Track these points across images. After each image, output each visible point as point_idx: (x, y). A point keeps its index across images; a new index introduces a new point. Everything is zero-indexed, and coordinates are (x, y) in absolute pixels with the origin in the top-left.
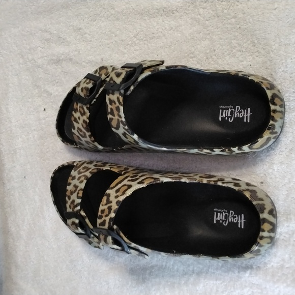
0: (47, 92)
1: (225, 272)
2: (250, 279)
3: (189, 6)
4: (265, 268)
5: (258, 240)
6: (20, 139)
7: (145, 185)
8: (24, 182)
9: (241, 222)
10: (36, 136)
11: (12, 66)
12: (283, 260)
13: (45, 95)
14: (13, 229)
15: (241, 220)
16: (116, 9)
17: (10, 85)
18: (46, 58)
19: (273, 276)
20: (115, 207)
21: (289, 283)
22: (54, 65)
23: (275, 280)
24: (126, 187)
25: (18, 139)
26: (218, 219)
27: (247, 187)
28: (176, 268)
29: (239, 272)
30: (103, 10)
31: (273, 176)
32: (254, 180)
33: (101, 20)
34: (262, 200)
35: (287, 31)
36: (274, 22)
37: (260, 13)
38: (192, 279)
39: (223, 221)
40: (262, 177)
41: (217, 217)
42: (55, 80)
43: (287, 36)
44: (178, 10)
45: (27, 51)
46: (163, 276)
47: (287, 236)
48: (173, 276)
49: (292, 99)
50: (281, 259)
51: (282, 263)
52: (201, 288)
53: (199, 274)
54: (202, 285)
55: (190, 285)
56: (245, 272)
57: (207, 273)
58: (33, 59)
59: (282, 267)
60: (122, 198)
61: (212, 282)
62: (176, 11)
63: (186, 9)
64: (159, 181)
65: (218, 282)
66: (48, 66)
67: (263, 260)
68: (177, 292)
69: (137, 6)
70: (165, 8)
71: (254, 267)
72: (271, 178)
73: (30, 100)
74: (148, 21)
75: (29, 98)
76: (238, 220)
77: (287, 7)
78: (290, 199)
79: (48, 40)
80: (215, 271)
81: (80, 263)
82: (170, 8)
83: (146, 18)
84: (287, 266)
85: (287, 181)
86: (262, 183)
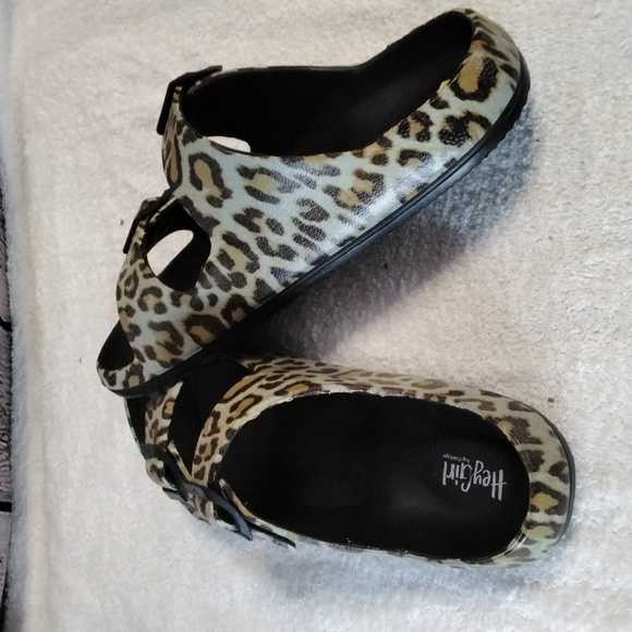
0: (128, 186)
1: (467, 588)
2: (517, 607)
3: (416, 9)
4: (550, 587)
5: (523, 529)
6: (73, 281)
7: (288, 399)
8: (78, 371)
9: (497, 487)
10: (104, 276)
11: (62, 129)
12: (588, 572)
13: (124, 192)
14: (55, 465)
15: (497, 482)
16: (268, 14)
17: (59, 169)
18: (127, 115)
19: (565, 605)
20: (223, 441)
21: (597, 623)
22: (143, 128)
23: (569, 615)
24: (252, 400)
25: (70, 282)
26: (452, 476)
27: (509, 413)
28: (366, 571)
29: (494, 591)
30: (243, 15)
31: (575, 388)
32: (536, 393)
33: (238, 36)
34: (538, 442)
35: (620, 68)
36: (594, 46)
37: (564, 25)
38: (398, 597)
39: (460, 481)
40: (551, 387)
41: (448, 473)
42: (144, 162)
43: (619, 78)
44: (393, 16)
45: (92, 99)
46: (340, 587)
47: (600, 521)
48: (360, 588)
49: (623, 218)
50: (583, 570)
51: (586, 578)
52: (415, 617)
53: (412, 587)
54: (417, 611)
55: (394, 610)
56: (508, 592)
57: (429, 587)
58: (103, 117)
59: (585, 587)
60: (238, 424)
61: (438, 607)
62: (389, 18)
63: (409, 15)
64: (321, 390)
65: (451, 608)
66: (133, 132)
67: (546, 568)
68: (365, 622)
69: (311, 7)
70: (367, 12)
71: (527, 582)
72: (571, 391)
73: (95, 202)
74: (332, 40)
75: (94, 198)
76: (491, 482)
77: (622, 12)
78: (608, 439)
79: (133, 78)
80: (446, 584)
81: (179, 543)
82: (377, 14)
83: (328, 33)
84: (595, 586)
85: (604, 400)
86: (551, 400)
